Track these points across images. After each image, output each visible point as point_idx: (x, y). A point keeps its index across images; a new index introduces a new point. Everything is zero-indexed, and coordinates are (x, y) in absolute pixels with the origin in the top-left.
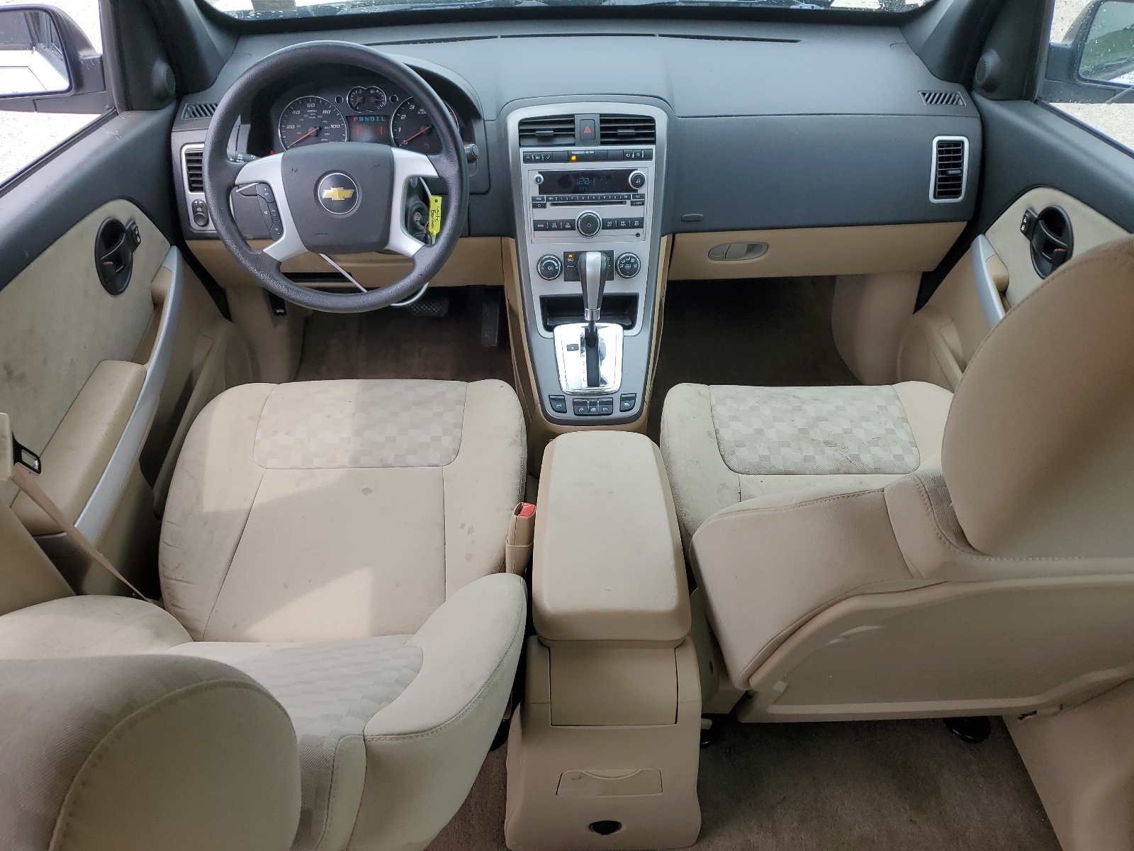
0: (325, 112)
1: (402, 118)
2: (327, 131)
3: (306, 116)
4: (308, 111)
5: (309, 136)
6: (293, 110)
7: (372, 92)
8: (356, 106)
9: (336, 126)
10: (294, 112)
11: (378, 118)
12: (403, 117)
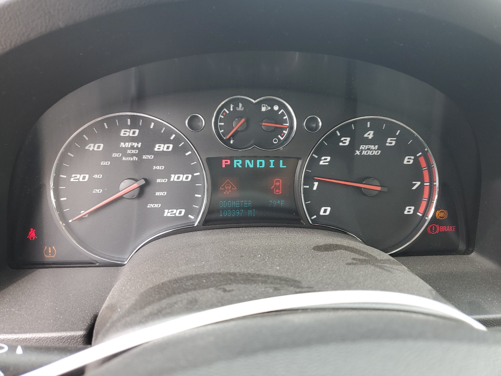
0: (160, 147)
1: (321, 163)
2: (162, 187)
3: (115, 155)
4: (122, 145)
5: (121, 198)
6: (86, 143)
7: (264, 109)
8: (229, 139)
9: (183, 178)
10: (91, 147)
11: (272, 161)
12: (325, 160)
